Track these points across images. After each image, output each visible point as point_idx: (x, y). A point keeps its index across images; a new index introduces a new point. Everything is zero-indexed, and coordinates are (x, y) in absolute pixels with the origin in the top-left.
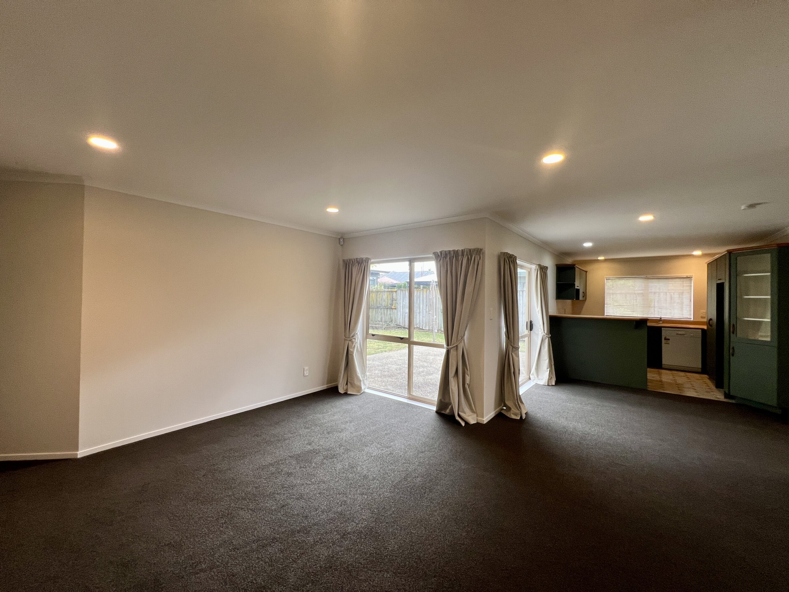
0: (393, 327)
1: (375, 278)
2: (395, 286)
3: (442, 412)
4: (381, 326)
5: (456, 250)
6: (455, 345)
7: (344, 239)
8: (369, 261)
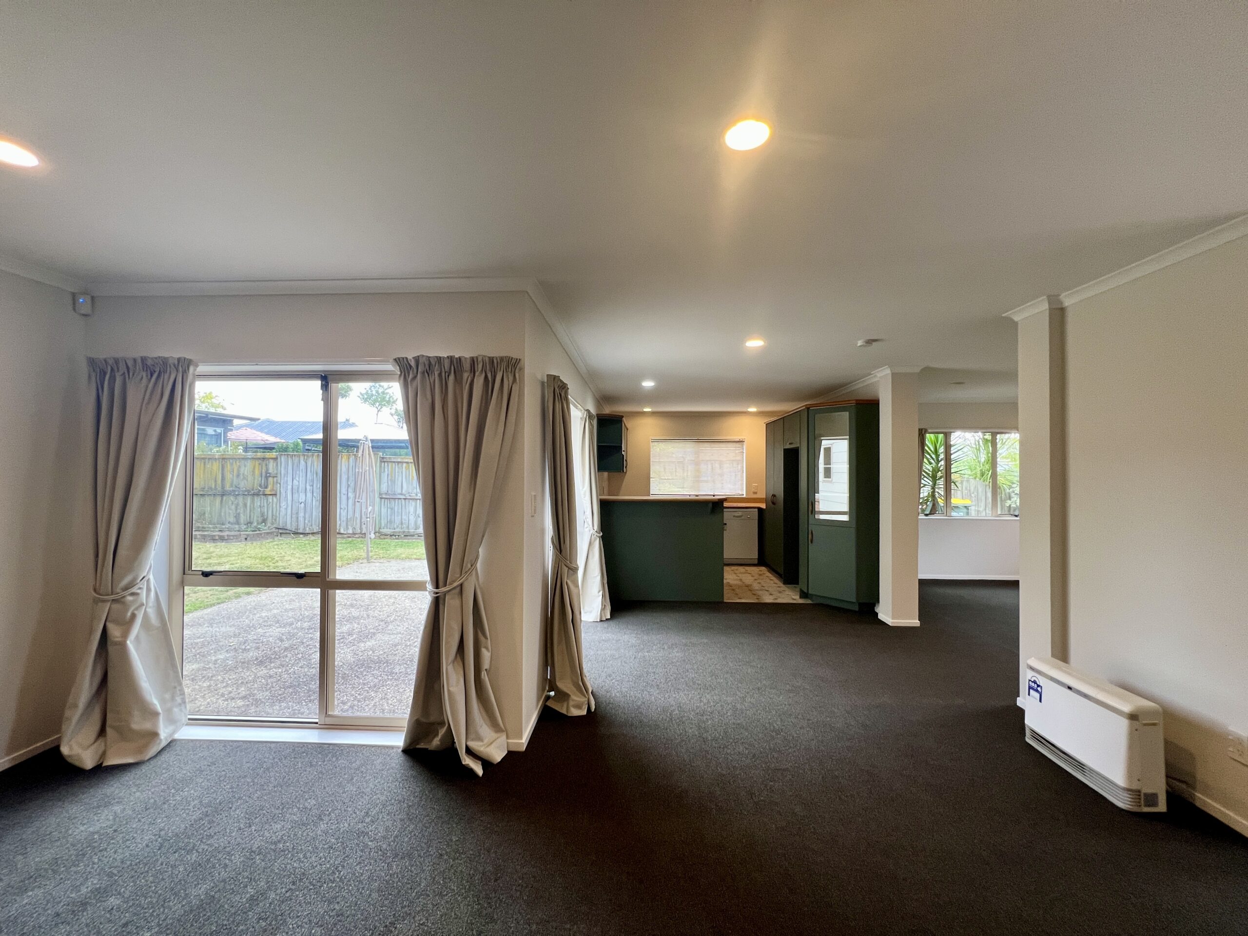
0: (268, 533)
1: (219, 430)
2: (273, 448)
3: (418, 746)
4: (238, 533)
5: (457, 356)
6: (456, 584)
7: (93, 298)
8: (191, 369)
